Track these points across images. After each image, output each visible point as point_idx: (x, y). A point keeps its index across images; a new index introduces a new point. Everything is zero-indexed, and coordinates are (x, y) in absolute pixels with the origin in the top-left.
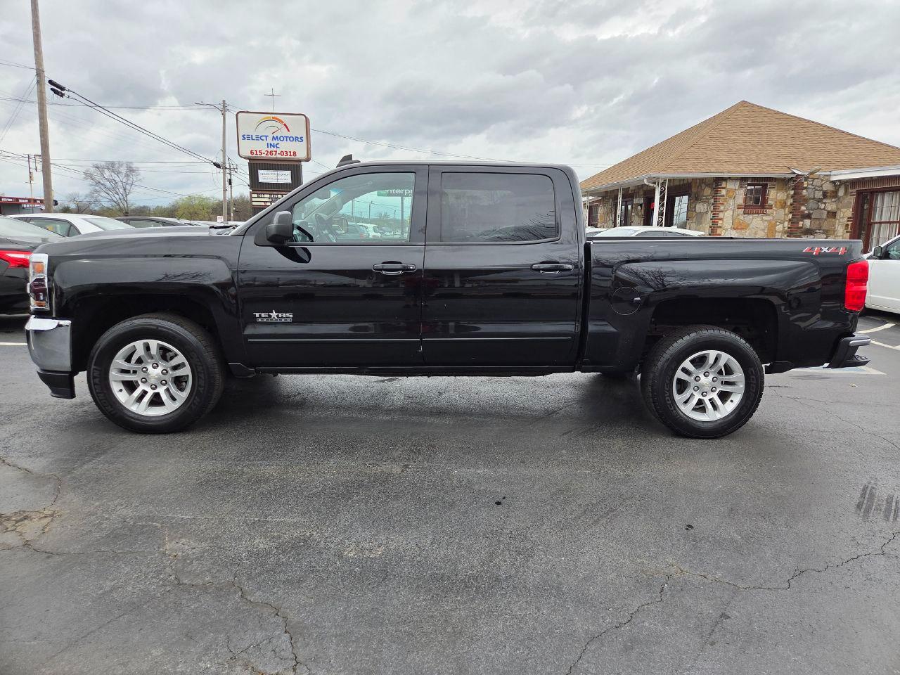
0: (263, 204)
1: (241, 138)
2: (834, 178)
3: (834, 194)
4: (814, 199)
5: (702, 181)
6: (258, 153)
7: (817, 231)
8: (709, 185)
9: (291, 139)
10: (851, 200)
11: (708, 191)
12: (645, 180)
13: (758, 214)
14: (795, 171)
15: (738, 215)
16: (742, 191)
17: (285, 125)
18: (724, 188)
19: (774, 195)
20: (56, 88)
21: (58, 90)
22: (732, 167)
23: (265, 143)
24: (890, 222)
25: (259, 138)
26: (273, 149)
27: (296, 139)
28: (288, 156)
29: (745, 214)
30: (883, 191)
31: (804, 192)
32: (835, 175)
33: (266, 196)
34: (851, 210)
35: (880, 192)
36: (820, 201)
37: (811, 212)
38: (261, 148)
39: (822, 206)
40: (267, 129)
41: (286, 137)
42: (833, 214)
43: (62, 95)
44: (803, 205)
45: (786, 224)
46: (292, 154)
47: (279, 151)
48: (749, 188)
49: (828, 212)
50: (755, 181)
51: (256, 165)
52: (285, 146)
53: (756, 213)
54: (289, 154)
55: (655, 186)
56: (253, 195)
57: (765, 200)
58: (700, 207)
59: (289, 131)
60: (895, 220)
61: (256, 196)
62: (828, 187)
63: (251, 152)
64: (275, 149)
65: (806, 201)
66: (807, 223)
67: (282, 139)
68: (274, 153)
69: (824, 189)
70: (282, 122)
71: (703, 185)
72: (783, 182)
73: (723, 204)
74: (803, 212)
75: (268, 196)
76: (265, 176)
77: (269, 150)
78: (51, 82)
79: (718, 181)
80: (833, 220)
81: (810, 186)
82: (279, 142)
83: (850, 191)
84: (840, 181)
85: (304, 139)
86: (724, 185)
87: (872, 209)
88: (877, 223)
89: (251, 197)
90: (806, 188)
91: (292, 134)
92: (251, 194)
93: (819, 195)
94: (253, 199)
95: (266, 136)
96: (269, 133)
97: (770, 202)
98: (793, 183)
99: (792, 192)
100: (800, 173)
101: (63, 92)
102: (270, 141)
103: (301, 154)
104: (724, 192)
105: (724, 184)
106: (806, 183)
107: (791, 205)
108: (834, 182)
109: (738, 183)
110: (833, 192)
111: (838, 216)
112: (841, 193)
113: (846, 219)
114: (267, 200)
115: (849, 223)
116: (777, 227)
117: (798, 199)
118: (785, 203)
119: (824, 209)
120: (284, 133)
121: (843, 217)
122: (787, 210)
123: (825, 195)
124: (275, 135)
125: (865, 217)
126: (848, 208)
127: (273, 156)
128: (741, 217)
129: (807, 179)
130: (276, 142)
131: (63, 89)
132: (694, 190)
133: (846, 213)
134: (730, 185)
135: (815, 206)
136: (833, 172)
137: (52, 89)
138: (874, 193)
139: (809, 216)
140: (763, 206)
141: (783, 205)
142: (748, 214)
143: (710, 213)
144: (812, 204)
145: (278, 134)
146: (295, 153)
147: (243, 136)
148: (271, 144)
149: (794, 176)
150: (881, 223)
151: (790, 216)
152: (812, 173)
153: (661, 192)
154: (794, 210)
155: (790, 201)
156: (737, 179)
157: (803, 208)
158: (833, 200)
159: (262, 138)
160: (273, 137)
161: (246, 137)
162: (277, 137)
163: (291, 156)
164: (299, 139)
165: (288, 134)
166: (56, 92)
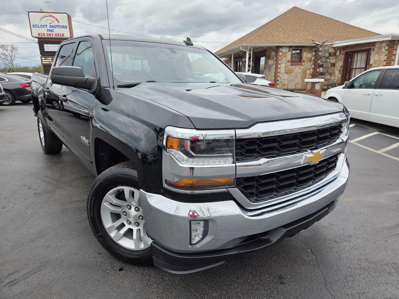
0: (48, 63)
1: (32, 26)
2: (334, 46)
3: (335, 54)
4: (324, 57)
5: (271, 48)
6: (43, 35)
7: (326, 74)
8: (274, 50)
9: (61, 27)
10: (342, 57)
11: (273, 54)
12: (241, 48)
13: (298, 65)
14: (316, 42)
15: (288, 66)
16: (290, 53)
17: (56, 19)
18: (281, 52)
19: (306, 55)
22: (285, 40)
23: (46, 29)
24: (360, 68)
25: (43, 26)
26: (50, 32)
27: (63, 27)
28: (60, 36)
29: (291, 65)
30: (358, 52)
31: (320, 53)
32: (335, 44)
33: (49, 58)
34: (342, 62)
35: (356, 52)
36: (327, 58)
37: (323, 64)
38: (44, 32)
39: (329, 61)
41: (58, 26)
42: (333, 65)
44: (319, 60)
45: (311, 70)
46: (62, 35)
47: (54, 34)
48: (294, 52)
49: (332, 64)
50: (296, 48)
51: (42, 42)
52: (58, 32)
53: (297, 65)
54: (60, 35)
55: (246, 51)
56: (43, 58)
57: (301, 58)
58: (271, 62)
59: (58, 22)
60: (363, 67)
61: (44, 58)
62: (331, 50)
63: (39, 34)
64: (52, 32)
65: (321, 58)
66: (321, 69)
67: (55, 27)
68: (52, 35)
69: (330, 51)
70: (55, 18)
71: (271, 50)
72: (310, 48)
73: (280, 60)
74: (319, 64)
75: (51, 58)
76: (48, 48)
77: (49, 33)
79: (278, 47)
80: (334, 68)
81: (323, 50)
82: (54, 28)
83: (342, 52)
84: (337, 47)
85: (68, 27)
86: (280, 50)
87: (352, 62)
88: (354, 68)
89: (42, 60)
90: (320, 51)
91: (61, 24)
92: (41, 57)
93: (327, 55)
94: (43, 60)
95: (46, 26)
96: (47, 23)
97: (304, 59)
98: (314, 49)
99: (314, 53)
100: (318, 43)
102: (48, 28)
103: (67, 35)
104: (281, 54)
105: (281, 50)
106: (321, 48)
107: (314, 60)
108: (334, 48)
109: (287, 49)
110: (334, 53)
111: (336, 66)
112: (338, 53)
113: (340, 67)
114: (51, 61)
115: (341, 69)
116: (307, 72)
117: (317, 57)
118: (311, 59)
119: (329, 62)
120: (56, 23)
121: (339, 66)
122: (312, 63)
123: (330, 55)
125: (349, 66)
126: (341, 61)
127: (51, 36)
128: (290, 67)
129: (321, 46)
130: (52, 29)
132: (267, 53)
133: (340, 64)
134: (284, 50)
135: (325, 61)
136: (334, 43)
138: (353, 53)
139: (322, 66)
140: (300, 61)
141: (310, 60)
142: (293, 65)
143: (274, 65)
144: (323, 59)
145: (53, 24)
146: (63, 35)
147: (33, 25)
148: (49, 30)
149: (315, 45)
150: (356, 69)
151: (313, 66)
152: (324, 43)
153: (249, 54)
154: (315, 63)
155: (313, 58)
156: (287, 47)
157: (319, 62)
158: (334, 57)
159: (44, 26)
160: (50, 26)
161: (35, 26)
162: (52, 26)
163: (61, 36)
164: (65, 27)
165: (59, 24)
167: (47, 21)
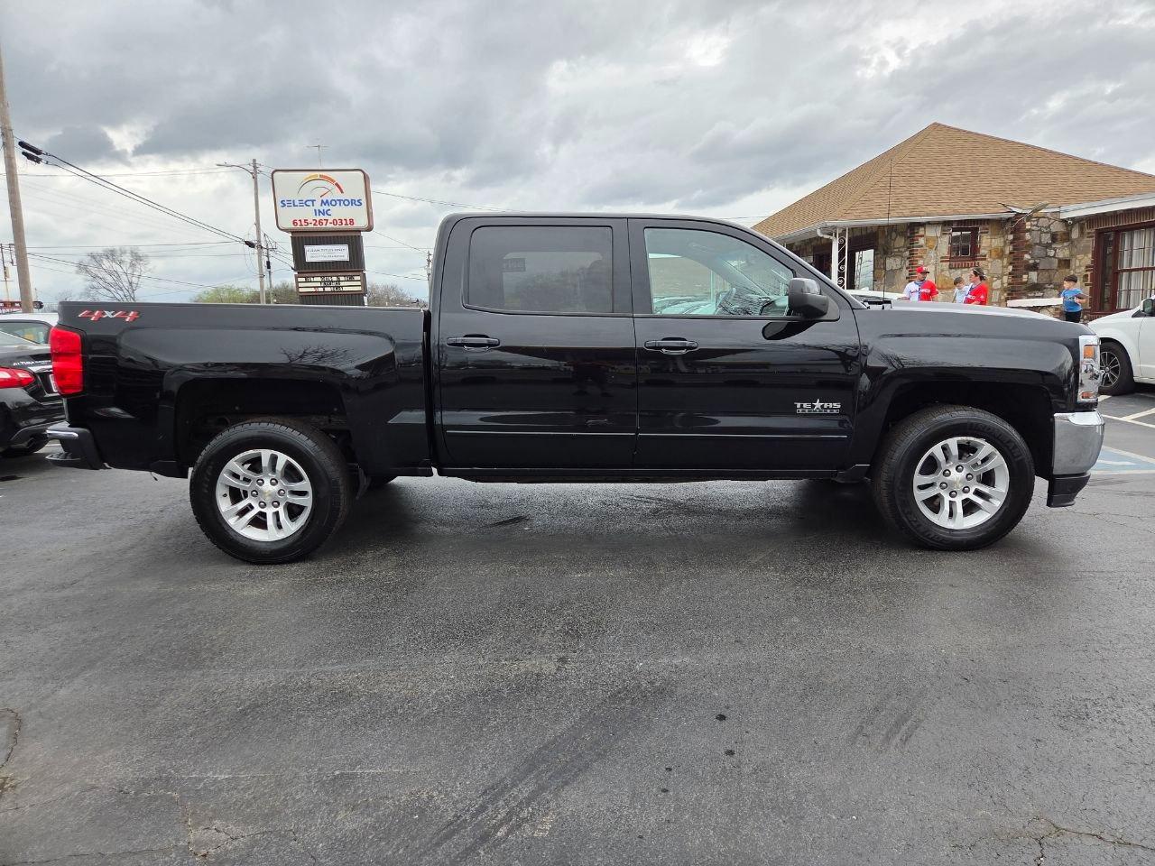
0: (313, 290)
1: (279, 204)
2: (1064, 216)
3: (1066, 237)
4: (1040, 244)
5: (892, 228)
6: (303, 223)
7: (1047, 286)
8: (902, 234)
9: (346, 203)
10: (1090, 243)
11: (900, 242)
12: (818, 231)
14: (1014, 209)
15: (942, 271)
16: (946, 239)
17: (337, 185)
18: (922, 236)
19: (987, 242)
20: (29, 152)
21: (32, 153)
22: (931, 208)
23: (312, 208)
24: (1143, 269)
25: (304, 203)
26: (322, 217)
27: (353, 202)
28: (343, 226)
29: (950, 268)
30: (1131, 229)
31: (1028, 236)
32: (1066, 211)
33: (316, 279)
34: (1090, 256)
35: (1128, 230)
36: (1048, 246)
37: (1038, 261)
38: (307, 216)
39: (1052, 253)
41: (340, 201)
42: (1066, 263)
43: (38, 161)
44: (1026, 253)
45: (1005, 279)
46: (348, 222)
47: (331, 220)
48: (954, 234)
49: (1060, 260)
50: (962, 225)
51: (301, 239)
52: (339, 214)
53: (965, 267)
54: (344, 222)
55: (831, 238)
56: (300, 280)
57: (975, 249)
58: (892, 263)
59: (342, 192)
60: (1150, 266)
61: (303, 279)
62: (1057, 228)
63: (294, 222)
64: (326, 217)
65: (1030, 247)
66: (1033, 276)
67: (333, 203)
68: (325, 222)
69: (1053, 229)
70: (333, 181)
71: (894, 234)
72: (999, 224)
73: (922, 257)
74: (1027, 261)
75: (319, 279)
76: (314, 254)
77: (318, 218)
78: (22, 144)
79: (914, 227)
81: (1034, 228)
82: (331, 207)
83: (1087, 231)
84: (1072, 219)
85: (364, 202)
86: (921, 233)
87: (1117, 254)
88: (1125, 270)
89: (297, 282)
90: (1029, 231)
91: (347, 196)
92: (296, 277)
93: (1046, 239)
94: (300, 285)
95: (313, 201)
96: (316, 196)
97: (983, 252)
98: (1012, 225)
99: (1011, 237)
100: (1020, 211)
101: (38, 156)
102: (318, 206)
103: (361, 222)
104: (922, 241)
105: (921, 231)
106: (1028, 223)
107: (1011, 253)
108: (1064, 221)
109: (939, 229)
110: (1064, 233)
111: (1072, 263)
112: (1075, 234)
113: (1083, 268)
114: (319, 284)
115: (1089, 273)
116: (994, 284)
117: (1019, 246)
118: (1003, 251)
119: (1054, 257)
120: (336, 195)
121: (1080, 266)
122: (1005, 261)
123: (1054, 238)
124: (324, 199)
125: (1109, 263)
126: (1086, 254)
127: (324, 226)
128: (947, 273)
129: (1029, 218)
130: (326, 208)
131: (38, 152)
132: (881, 241)
133: (1083, 261)
134: (931, 232)
135: (1042, 253)
136: (1063, 208)
137: (24, 153)
138: (1119, 232)
139: (1034, 267)
140: (974, 258)
141: (1001, 255)
142: (955, 268)
143: (905, 268)
144: (1038, 251)
145: (329, 197)
146: (352, 221)
147: (282, 202)
148: (320, 211)
149: (1012, 215)
150: (1130, 271)
151: (1011, 268)
152: (1036, 211)
153: (840, 246)
154: (1015, 259)
155: (1008, 249)
156: (938, 223)
157: (1027, 257)
158: (1065, 244)
159: (308, 203)
160: (322, 201)
161: (285, 203)
162: (327, 201)
163: (346, 224)
164: (357, 203)
165: (342, 197)
166: (29, 157)
167: (316, 190)
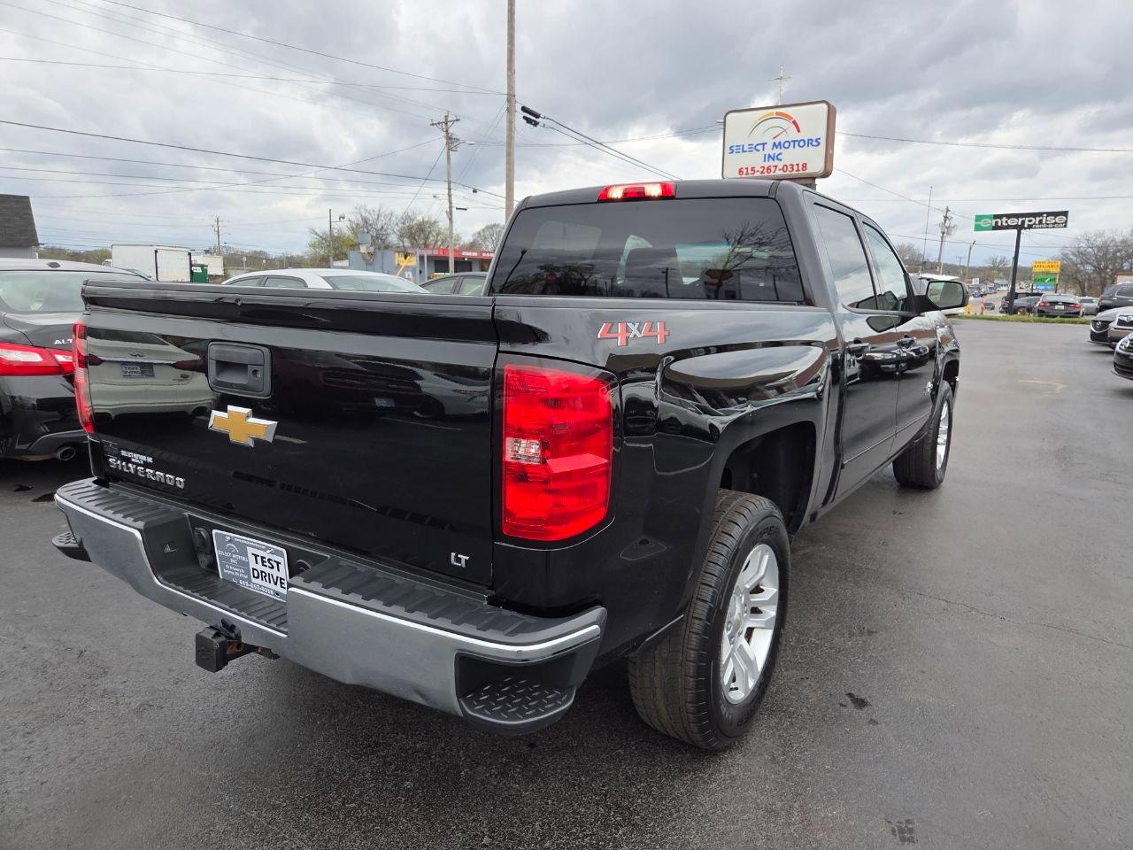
1: (727, 151)
6: (750, 174)
9: (802, 144)
17: (795, 123)
20: (529, 116)
21: (532, 117)
23: (761, 154)
25: (754, 148)
26: (771, 163)
27: (810, 142)
28: (794, 172)
38: (755, 163)
40: (767, 134)
41: (794, 141)
43: (536, 124)
46: (801, 167)
47: (780, 164)
52: (792, 157)
54: (795, 168)
59: (799, 131)
63: (741, 171)
64: (776, 162)
67: (787, 145)
68: (773, 169)
70: (790, 118)
77: (766, 164)
78: (524, 109)
82: (783, 150)
85: (823, 142)
91: (804, 135)
95: (764, 144)
96: (768, 137)
101: (537, 120)
102: (769, 150)
103: (816, 166)
120: (793, 134)
124: (777, 141)
127: (771, 174)
130: (777, 151)
131: (537, 116)
137: (524, 117)
145: (782, 139)
146: (805, 166)
147: (731, 148)
148: (769, 156)
159: (758, 148)
160: (775, 143)
161: (734, 148)
162: (780, 143)
163: (798, 170)
164: (814, 143)
165: (798, 137)
166: (529, 121)
167: (770, 131)
